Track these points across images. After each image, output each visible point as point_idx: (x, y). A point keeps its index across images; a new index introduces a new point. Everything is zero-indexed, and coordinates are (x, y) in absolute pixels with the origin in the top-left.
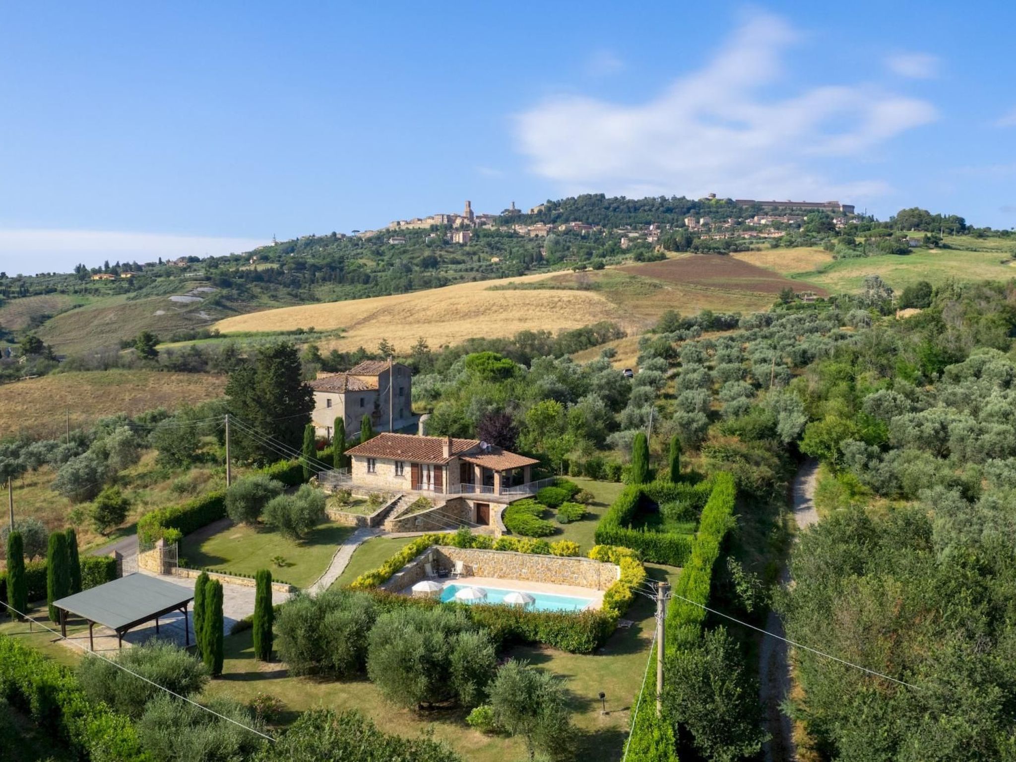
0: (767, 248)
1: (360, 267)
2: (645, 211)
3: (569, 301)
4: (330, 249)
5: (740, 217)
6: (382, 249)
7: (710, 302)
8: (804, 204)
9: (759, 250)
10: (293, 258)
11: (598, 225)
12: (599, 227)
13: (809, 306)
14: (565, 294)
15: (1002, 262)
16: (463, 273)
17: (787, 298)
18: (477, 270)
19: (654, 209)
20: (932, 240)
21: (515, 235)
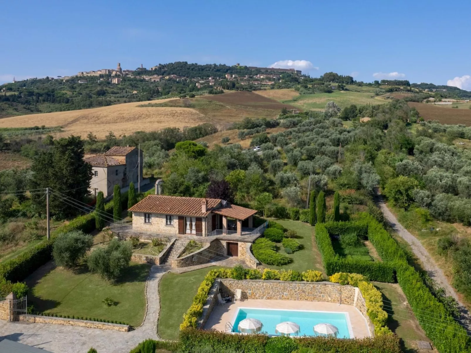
0: (269, 89)
1: (63, 94)
2: (207, 70)
3: (181, 113)
4: (46, 85)
5: (251, 75)
6: (75, 85)
7: (249, 114)
8: (279, 69)
9: (265, 90)
10: (26, 89)
11: (184, 76)
12: (185, 78)
13: (296, 116)
14: (179, 109)
15: (372, 97)
16: (118, 99)
17: (285, 112)
18: (126, 97)
19: (211, 70)
20: (341, 86)
21: (144, 80)
